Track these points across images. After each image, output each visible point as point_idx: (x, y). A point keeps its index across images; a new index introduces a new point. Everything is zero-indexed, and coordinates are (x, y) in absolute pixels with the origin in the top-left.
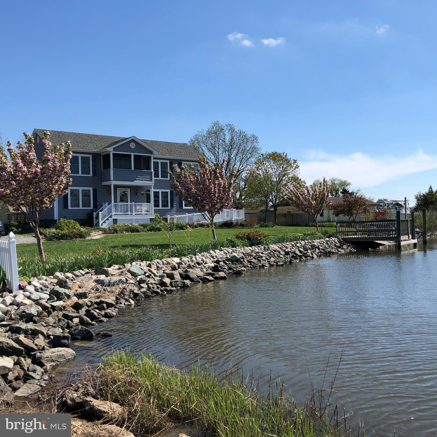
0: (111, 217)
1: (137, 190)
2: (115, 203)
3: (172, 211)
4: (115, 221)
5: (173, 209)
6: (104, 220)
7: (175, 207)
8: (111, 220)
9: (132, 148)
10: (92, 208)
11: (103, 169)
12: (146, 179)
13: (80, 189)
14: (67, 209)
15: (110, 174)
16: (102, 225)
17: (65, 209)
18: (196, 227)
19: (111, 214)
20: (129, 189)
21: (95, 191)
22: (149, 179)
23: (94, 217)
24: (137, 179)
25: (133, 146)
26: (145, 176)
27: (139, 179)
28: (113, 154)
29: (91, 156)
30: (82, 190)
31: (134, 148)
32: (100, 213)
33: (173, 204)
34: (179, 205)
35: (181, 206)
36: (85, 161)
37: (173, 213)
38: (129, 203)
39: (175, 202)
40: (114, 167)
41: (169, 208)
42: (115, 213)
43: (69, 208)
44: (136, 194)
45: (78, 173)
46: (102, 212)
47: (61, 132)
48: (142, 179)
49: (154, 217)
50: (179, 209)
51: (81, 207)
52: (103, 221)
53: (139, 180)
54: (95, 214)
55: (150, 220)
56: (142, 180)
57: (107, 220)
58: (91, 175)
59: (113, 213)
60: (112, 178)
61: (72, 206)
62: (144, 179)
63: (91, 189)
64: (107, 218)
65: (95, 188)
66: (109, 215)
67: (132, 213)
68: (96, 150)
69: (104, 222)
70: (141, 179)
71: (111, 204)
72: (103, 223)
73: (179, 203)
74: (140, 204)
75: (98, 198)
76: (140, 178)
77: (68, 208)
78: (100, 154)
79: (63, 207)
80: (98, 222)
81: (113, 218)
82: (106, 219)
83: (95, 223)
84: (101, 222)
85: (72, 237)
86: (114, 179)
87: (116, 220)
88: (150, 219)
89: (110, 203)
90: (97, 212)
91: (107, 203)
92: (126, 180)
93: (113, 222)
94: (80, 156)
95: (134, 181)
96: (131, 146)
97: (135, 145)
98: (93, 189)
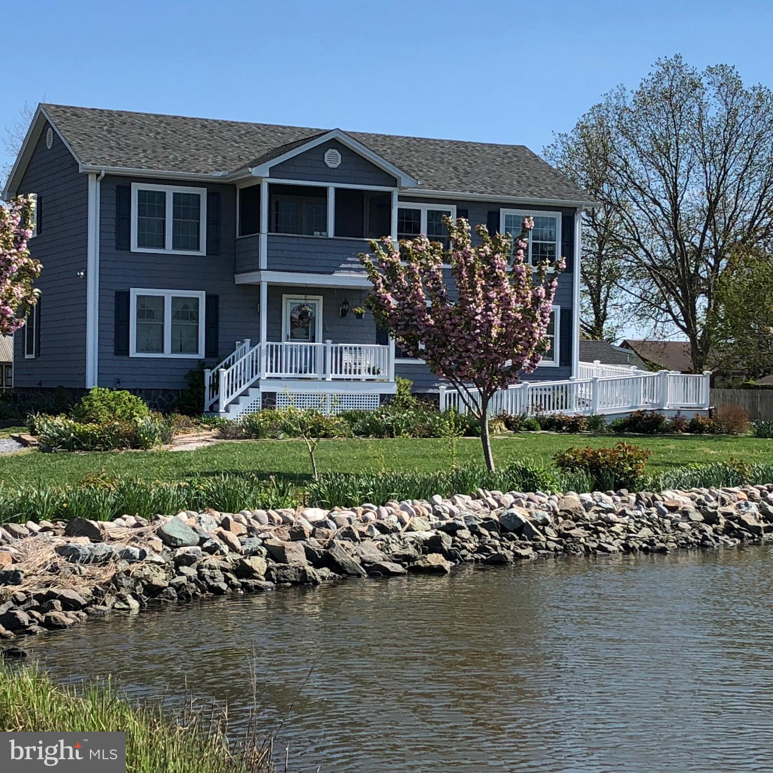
0: (256, 385)
1: (346, 303)
2: (270, 343)
4: (269, 399)
6: (236, 394)
8: (255, 395)
9: (331, 165)
10: (201, 355)
11: (241, 234)
13: (168, 295)
14: (125, 358)
15: (257, 250)
16: (227, 410)
17: (120, 358)
18: (530, 427)
19: (256, 377)
20: (321, 297)
21: (212, 301)
23: (207, 384)
24: (343, 266)
25: (333, 159)
27: (349, 266)
28: (271, 186)
29: (203, 192)
30: (174, 299)
31: (336, 166)
32: (224, 373)
36: (187, 207)
38: (319, 344)
40: (270, 229)
42: (268, 374)
43: (133, 353)
44: (344, 313)
45: (163, 247)
46: (230, 370)
47: (120, 114)
48: (360, 266)
49: (393, 390)
51: (168, 353)
52: (232, 398)
53: (350, 269)
54: (208, 374)
55: (381, 401)
56: (358, 270)
57: (245, 394)
58: (203, 252)
59: (264, 374)
60: (263, 264)
61: (138, 350)
63: (201, 295)
64: (244, 387)
65: (213, 292)
66: (252, 381)
67: (324, 376)
68: (221, 174)
69: (235, 402)
70: (355, 266)
71: (257, 346)
72: (231, 403)
74: (355, 348)
75: (220, 324)
76: (352, 262)
77: (128, 355)
78: (232, 186)
79: (112, 349)
80: (217, 402)
81: (264, 388)
82: (240, 391)
83: (208, 403)
84: (224, 402)
85: (108, 444)
86: (272, 267)
87: (273, 395)
88: (383, 396)
89: (255, 341)
90: (215, 370)
91: (248, 341)
92: (309, 269)
93: (263, 402)
94: (170, 191)
95: (332, 273)
96: (326, 161)
97: (340, 156)
98: (208, 297)
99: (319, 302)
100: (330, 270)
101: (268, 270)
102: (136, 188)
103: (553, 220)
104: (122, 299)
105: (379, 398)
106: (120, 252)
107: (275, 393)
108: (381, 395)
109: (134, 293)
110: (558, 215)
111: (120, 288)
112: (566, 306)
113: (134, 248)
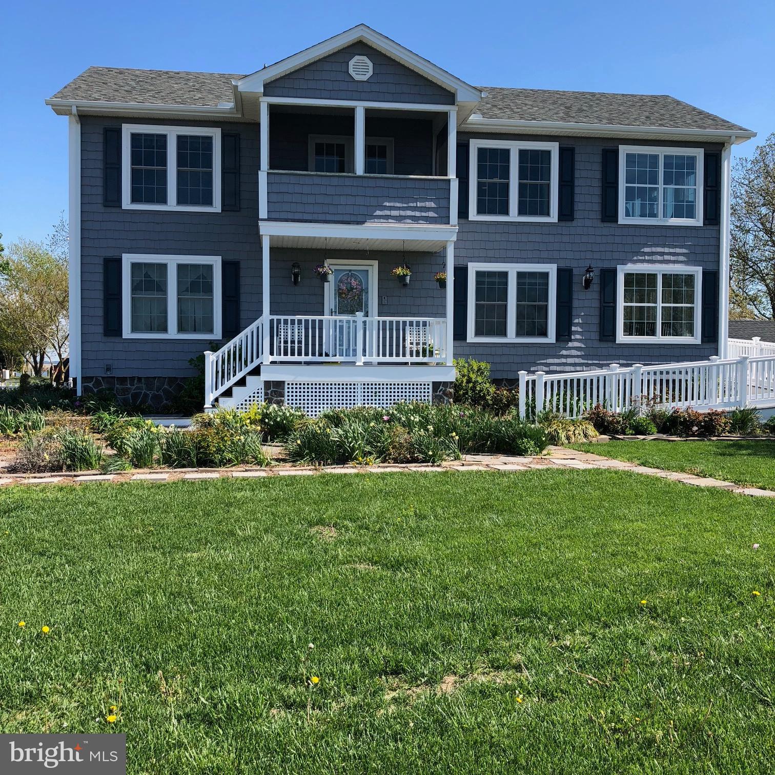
0: (256, 372)
2: (275, 317)
3: (564, 352)
4: (275, 390)
5: (570, 344)
6: (227, 384)
7: (578, 337)
8: (255, 384)
9: (357, 78)
10: (217, 334)
12: (418, 214)
13: (172, 261)
14: (117, 339)
16: (215, 405)
19: (256, 362)
20: (376, 263)
21: (230, 268)
22: (431, 214)
24: (378, 213)
25: (360, 68)
26: (416, 200)
27: (387, 213)
31: (365, 78)
33: (570, 324)
34: (595, 328)
35: (607, 332)
36: (196, 153)
37: (570, 361)
38: (343, 317)
39: (578, 316)
40: (272, 165)
41: (551, 338)
42: (271, 358)
45: (165, 202)
46: (220, 352)
48: (403, 213)
50: (597, 344)
51: (173, 333)
52: (222, 389)
53: (387, 217)
55: (434, 391)
56: (400, 219)
57: (242, 382)
58: (216, 207)
59: (267, 358)
60: (263, 212)
61: (136, 329)
62: (409, 213)
63: (216, 262)
64: (240, 375)
65: (231, 257)
66: (251, 367)
67: (351, 359)
69: (228, 393)
70: (395, 213)
73: (596, 320)
75: (241, 298)
76: (391, 208)
77: (121, 335)
79: (100, 329)
81: (265, 376)
82: (234, 380)
84: (211, 394)
86: (273, 216)
87: (280, 384)
88: (436, 385)
92: (329, 217)
93: (266, 394)
94: (172, 133)
95: (363, 223)
96: (351, 71)
97: (371, 65)
98: (225, 264)
99: (373, 268)
100: (360, 219)
101: (269, 219)
102: (128, 130)
103: (692, 159)
104: (113, 267)
105: (431, 387)
106: (109, 210)
107: (284, 382)
108: (433, 383)
109: (128, 260)
110: (699, 154)
111: (110, 254)
112: (711, 267)
113: (126, 203)
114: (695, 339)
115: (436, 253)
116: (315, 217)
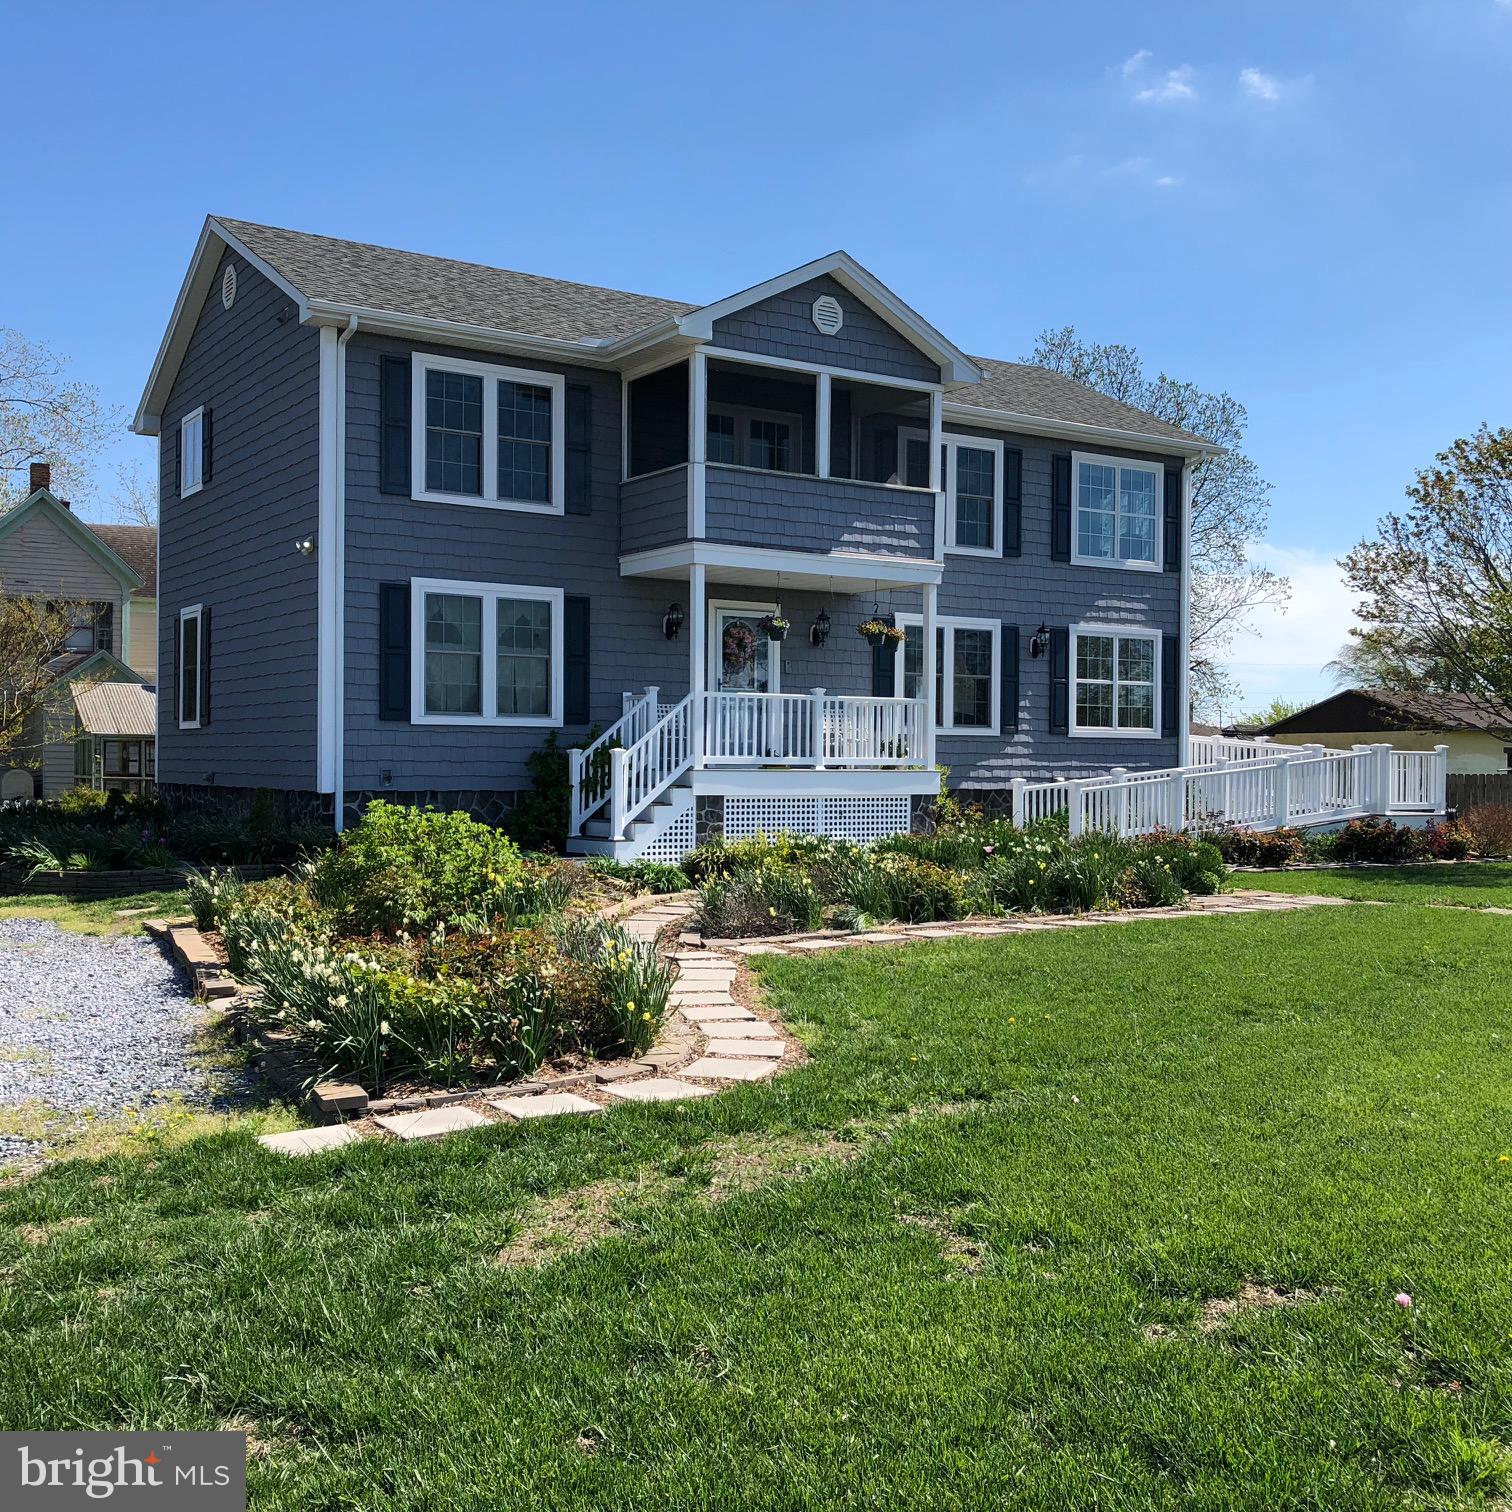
0: (683, 783)
1: (823, 618)
2: (711, 695)
3: (1009, 750)
4: (710, 809)
5: (1017, 738)
6: (645, 801)
7: (1025, 727)
8: (684, 802)
9: (824, 329)
10: (557, 718)
11: (633, 472)
12: (895, 542)
13: (491, 594)
14: (402, 726)
15: (683, 498)
16: (628, 836)
17: (391, 725)
19: (684, 766)
20: (777, 607)
21: (577, 609)
22: (912, 543)
23: (575, 779)
24: (846, 537)
25: (828, 316)
26: (894, 521)
27: (857, 538)
28: (713, 364)
29: (557, 383)
30: (503, 604)
31: (833, 331)
32: (621, 757)
33: (1017, 709)
34: (1045, 715)
35: (1057, 721)
36: (526, 412)
37: (1016, 762)
38: (775, 695)
39: (1026, 697)
40: (711, 455)
41: (995, 730)
42: (709, 759)
43: (418, 715)
44: (818, 639)
45: (478, 491)
46: (633, 750)
48: (877, 539)
49: (933, 788)
50: (1047, 738)
51: (489, 716)
52: (637, 810)
53: (858, 545)
54: (577, 758)
55: (914, 809)
56: (874, 548)
57: (663, 801)
58: (557, 507)
59: (700, 760)
60: (698, 525)
61: (431, 707)
62: (885, 540)
63: (556, 597)
64: (661, 787)
65: (579, 591)
66: (677, 773)
67: (807, 761)
68: (594, 343)
69: (644, 818)
70: (867, 539)
71: (686, 701)
72: (637, 820)
73: (1045, 703)
74: (860, 705)
75: (594, 658)
76: (863, 531)
77: (409, 719)
78: (612, 376)
79: (373, 708)
80: (604, 815)
81: (702, 788)
82: (653, 794)
83: (578, 815)
84: (621, 818)
86: (714, 534)
87: (717, 801)
88: (916, 799)
89: (675, 689)
90: (590, 751)
91: (653, 692)
92: (786, 541)
93: (699, 817)
94: (492, 376)
95: (826, 551)
96: (816, 319)
97: (840, 311)
98: (569, 601)
100: (824, 545)
101: (707, 540)
102: (421, 364)
103: (1151, 477)
104: (395, 599)
105: (909, 803)
106: (388, 499)
107: (722, 797)
108: (913, 796)
109: (421, 588)
110: (1158, 469)
111: (391, 576)
112: (1171, 631)
113: (419, 491)
114: (1154, 733)
115: (854, 595)
116: (767, 540)
